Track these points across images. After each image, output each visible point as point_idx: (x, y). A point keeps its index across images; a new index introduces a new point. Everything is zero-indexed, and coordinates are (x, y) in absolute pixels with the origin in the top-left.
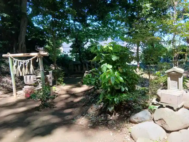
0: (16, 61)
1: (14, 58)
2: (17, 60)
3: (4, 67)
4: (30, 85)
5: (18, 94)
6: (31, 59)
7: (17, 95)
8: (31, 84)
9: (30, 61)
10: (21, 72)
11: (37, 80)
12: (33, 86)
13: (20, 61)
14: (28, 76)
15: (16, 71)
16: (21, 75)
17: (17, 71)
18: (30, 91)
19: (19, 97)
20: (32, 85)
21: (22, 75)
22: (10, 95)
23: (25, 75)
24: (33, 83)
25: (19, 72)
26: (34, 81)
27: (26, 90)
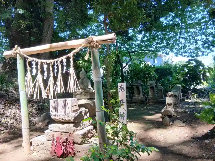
0: (34, 63)
1: (28, 57)
2: (35, 61)
3: (14, 90)
4: (63, 123)
5: (33, 144)
6: (71, 55)
7: (32, 148)
8: (67, 119)
9: (68, 59)
10: (45, 88)
11: (79, 109)
12: (72, 125)
13: (43, 61)
14: (61, 101)
15: (32, 87)
16: (44, 96)
17: (35, 86)
18: (64, 138)
19: (35, 154)
20: (68, 122)
21: (48, 96)
22: (16, 145)
23: (54, 98)
24: (72, 116)
25: (40, 88)
26: (74, 111)
27: (53, 136)
